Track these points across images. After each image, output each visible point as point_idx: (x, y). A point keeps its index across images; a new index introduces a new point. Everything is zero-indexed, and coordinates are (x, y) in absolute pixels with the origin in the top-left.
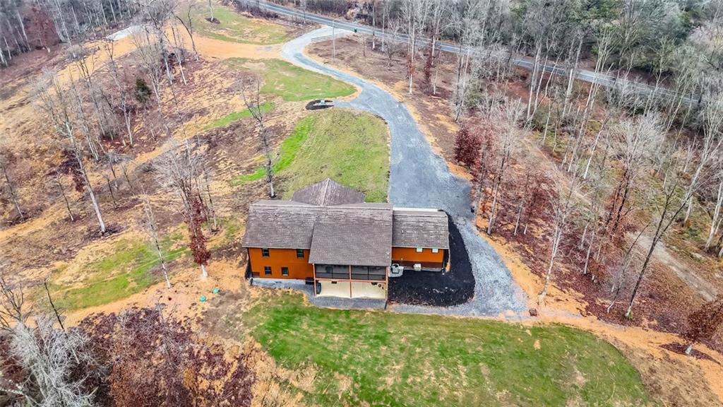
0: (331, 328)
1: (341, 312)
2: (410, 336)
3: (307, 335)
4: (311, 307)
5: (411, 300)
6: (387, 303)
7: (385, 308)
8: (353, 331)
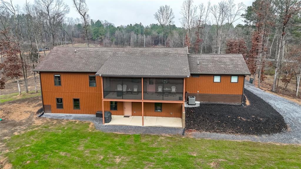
0: (114, 150)
1: (129, 136)
2: (220, 160)
3: (80, 156)
4: (96, 133)
5: (213, 128)
6: (184, 130)
7: (183, 135)
8: (142, 153)
